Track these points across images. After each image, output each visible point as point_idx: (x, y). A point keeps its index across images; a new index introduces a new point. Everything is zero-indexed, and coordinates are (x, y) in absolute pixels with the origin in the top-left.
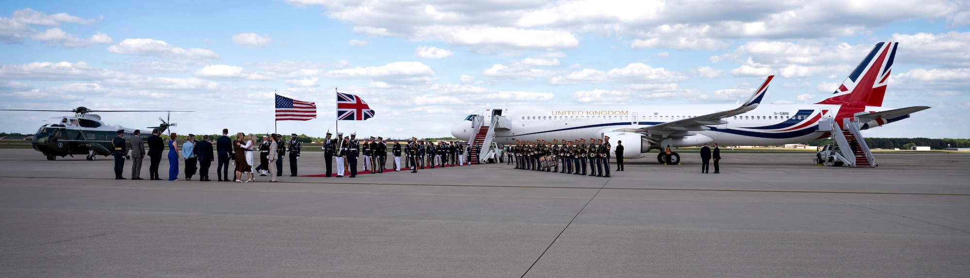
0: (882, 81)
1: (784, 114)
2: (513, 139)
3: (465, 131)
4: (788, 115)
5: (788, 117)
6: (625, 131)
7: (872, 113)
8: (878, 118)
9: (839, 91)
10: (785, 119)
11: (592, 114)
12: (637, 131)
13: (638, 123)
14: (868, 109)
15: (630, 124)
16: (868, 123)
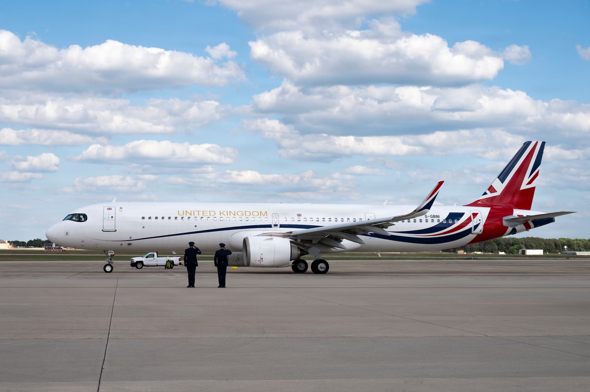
0: (530, 183)
1: (434, 216)
2: (129, 244)
3: (67, 233)
4: (439, 219)
5: (439, 220)
6: (271, 236)
7: (521, 217)
8: (525, 222)
9: (488, 192)
10: (436, 223)
11: (226, 214)
12: (285, 236)
13: (279, 226)
14: (517, 212)
15: (270, 226)
16: (516, 227)
